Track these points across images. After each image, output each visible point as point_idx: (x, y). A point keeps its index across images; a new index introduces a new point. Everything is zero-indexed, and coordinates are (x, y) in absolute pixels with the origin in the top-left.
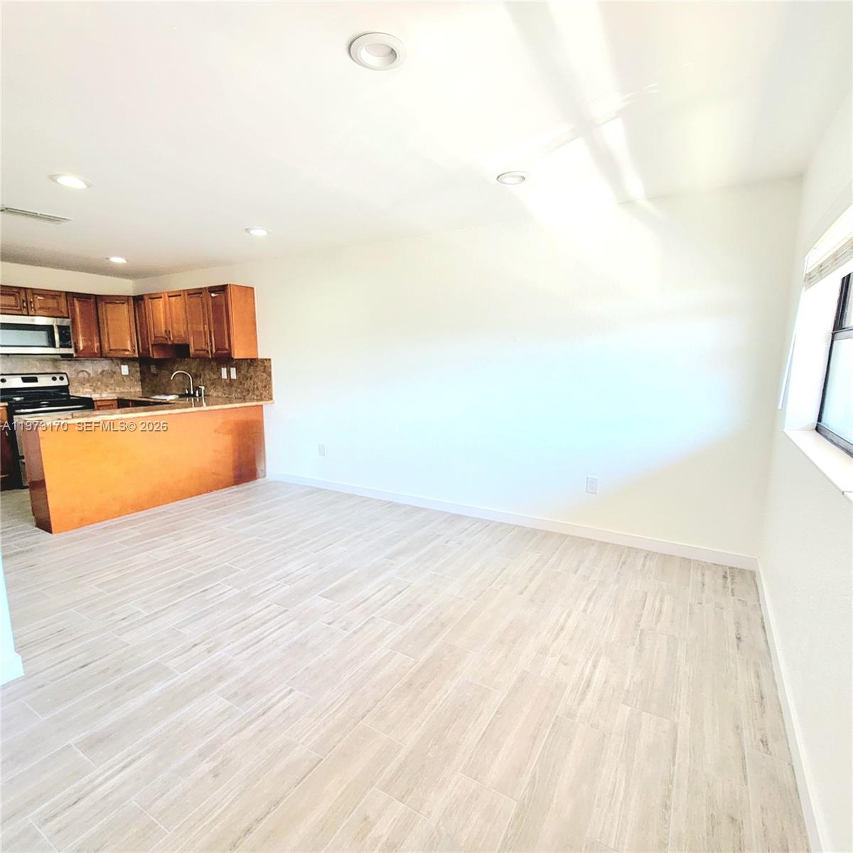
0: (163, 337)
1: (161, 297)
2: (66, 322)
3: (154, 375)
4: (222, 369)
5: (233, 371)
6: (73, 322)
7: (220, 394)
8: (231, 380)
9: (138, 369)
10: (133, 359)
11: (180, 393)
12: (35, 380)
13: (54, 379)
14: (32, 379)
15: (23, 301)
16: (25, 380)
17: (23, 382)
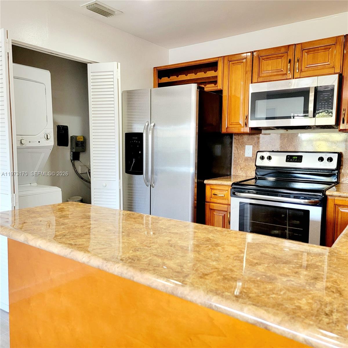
12: (299, 159)
13: (321, 159)
14: (297, 157)
15: (290, 62)
16: (289, 159)
17: (287, 161)
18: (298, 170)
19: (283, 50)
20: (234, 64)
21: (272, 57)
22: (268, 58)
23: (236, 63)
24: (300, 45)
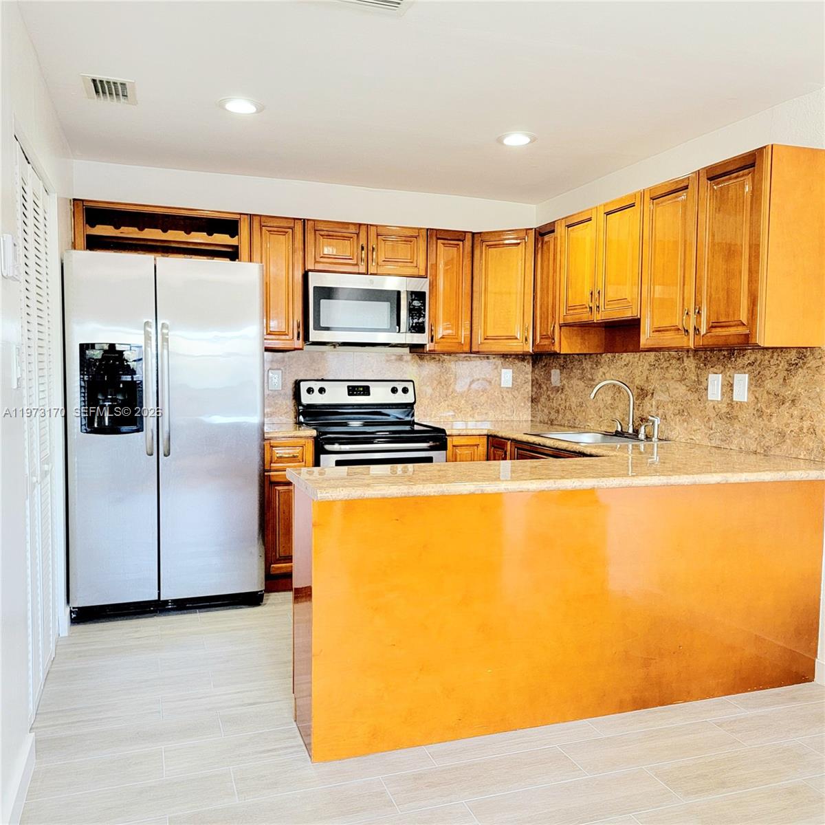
0: (583, 306)
1: (590, 220)
2: (422, 285)
3: (557, 390)
4: (711, 377)
5: (742, 381)
6: (432, 285)
7: (698, 437)
8: (731, 404)
9: (530, 377)
10: (521, 357)
11: (604, 429)
12: (366, 391)
13: (394, 390)
14: (361, 389)
15: (363, 248)
16: (352, 391)
17: (349, 395)
18: (363, 407)
19: (353, 229)
20: (271, 231)
21: (336, 236)
22: (329, 236)
23: (274, 231)
24: (366, 226)
